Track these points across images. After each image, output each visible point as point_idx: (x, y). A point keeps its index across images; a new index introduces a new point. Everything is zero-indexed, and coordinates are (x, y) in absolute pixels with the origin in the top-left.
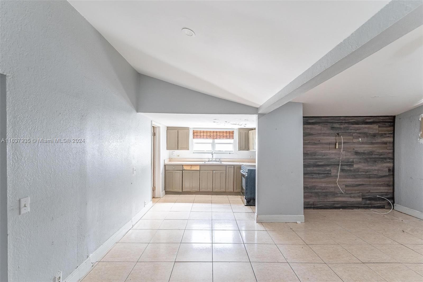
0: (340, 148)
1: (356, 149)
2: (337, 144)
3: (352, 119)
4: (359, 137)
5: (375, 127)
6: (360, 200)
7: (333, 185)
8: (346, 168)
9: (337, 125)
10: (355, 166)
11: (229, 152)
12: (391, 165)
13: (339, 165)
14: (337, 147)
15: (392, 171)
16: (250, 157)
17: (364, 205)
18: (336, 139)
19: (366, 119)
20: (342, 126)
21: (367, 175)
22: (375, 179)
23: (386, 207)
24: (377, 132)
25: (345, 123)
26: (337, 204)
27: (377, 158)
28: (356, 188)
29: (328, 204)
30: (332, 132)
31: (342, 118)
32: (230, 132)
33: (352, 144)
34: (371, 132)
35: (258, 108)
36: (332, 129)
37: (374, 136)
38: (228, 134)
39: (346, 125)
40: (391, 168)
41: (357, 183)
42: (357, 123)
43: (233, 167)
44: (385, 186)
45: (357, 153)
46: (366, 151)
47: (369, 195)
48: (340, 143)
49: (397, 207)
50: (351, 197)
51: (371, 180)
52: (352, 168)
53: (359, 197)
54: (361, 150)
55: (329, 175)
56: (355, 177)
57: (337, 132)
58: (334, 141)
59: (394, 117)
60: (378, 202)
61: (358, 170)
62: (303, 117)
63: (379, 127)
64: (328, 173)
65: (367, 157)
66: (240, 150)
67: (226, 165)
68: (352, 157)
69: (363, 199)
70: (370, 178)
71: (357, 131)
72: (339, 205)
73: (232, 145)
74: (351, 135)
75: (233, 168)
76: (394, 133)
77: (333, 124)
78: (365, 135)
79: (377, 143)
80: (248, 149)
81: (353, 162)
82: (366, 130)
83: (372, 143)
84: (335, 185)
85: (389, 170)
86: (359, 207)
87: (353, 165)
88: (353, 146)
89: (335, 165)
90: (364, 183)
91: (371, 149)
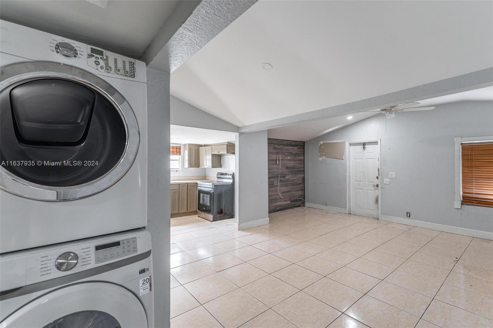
0: (279, 164)
1: (287, 165)
2: (277, 160)
3: (285, 142)
4: (288, 155)
5: (296, 148)
6: (289, 202)
7: (275, 193)
8: (282, 179)
9: (277, 146)
10: (287, 177)
11: (176, 170)
12: (303, 175)
13: (278, 177)
14: (277, 163)
15: (304, 179)
16: (197, 174)
17: (292, 205)
18: (276, 157)
19: (292, 142)
20: (279, 147)
21: (292, 184)
22: (297, 186)
23: (301, 206)
24: (297, 152)
25: (281, 144)
26: (278, 208)
27: (297, 171)
28: (287, 194)
29: (272, 208)
30: (274, 151)
31: (280, 141)
32: (177, 148)
33: (285, 161)
34: (294, 152)
35: (239, 127)
36: (274, 149)
37: (295, 155)
38: (175, 150)
39: (282, 146)
40: (303, 178)
41: (288, 190)
42: (287, 145)
43: (187, 185)
44: (300, 191)
45: (287, 168)
46: (292, 166)
47: (293, 198)
48: (279, 160)
49: (307, 204)
50: (285, 201)
51: (294, 187)
52: (285, 179)
53: (289, 200)
54: (289, 165)
55: (273, 185)
56: (286, 185)
57: (277, 151)
58: (275, 158)
59: (304, 142)
60: (298, 203)
61: (288, 180)
62: (268, 139)
63: (298, 149)
64: (272, 184)
65: (292, 170)
66: (190, 167)
67: (179, 184)
68: (285, 171)
69: (290, 201)
70: (294, 185)
71: (287, 151)
72: (278, 209)
73: (178, 162)
74: (284, 154)
75: (187, 187)
76: (304, 154)
77: (275, 145)
78: (291, 154)
79: (297, 160)
80: (198, 166)
81: (285, 174)
82: (291, 151)
83: (295, 160)
84: (276, 193)
85: (302, 179)
86: (288, 208)
87: (285, 177)
88: (285, 162)
89: (276, 177)
90: (290, 190)
91: (294, 164)
